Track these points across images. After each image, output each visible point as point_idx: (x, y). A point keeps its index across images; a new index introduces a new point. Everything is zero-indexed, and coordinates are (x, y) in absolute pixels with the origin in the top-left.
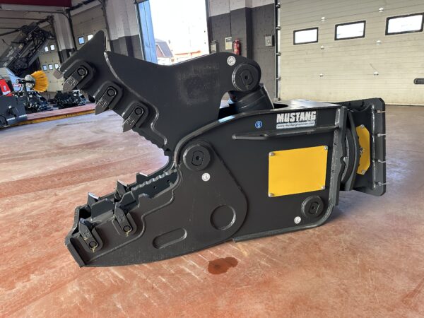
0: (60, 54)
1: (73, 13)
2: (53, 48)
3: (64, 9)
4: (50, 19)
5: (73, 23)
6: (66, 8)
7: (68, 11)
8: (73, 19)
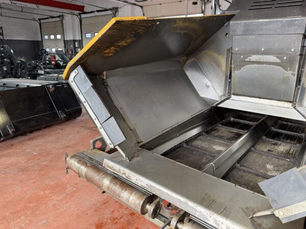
0: (65, 42)
1: (83, 16)
2: (59, 37)
3: (77, 12)
4: (61, 17)
5: (83, 23)
7: (80, 14)
8: (83, 20)
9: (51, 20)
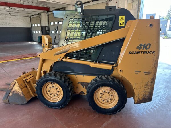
0: (42, 27)
1: (49, 13)
2: (39, 25)
3: (46, 11)
4: (40, 14)
5: (49, 17)
6: (47, 11)
7: (48, 12)
8: (49, 15)
9: (35, 16)
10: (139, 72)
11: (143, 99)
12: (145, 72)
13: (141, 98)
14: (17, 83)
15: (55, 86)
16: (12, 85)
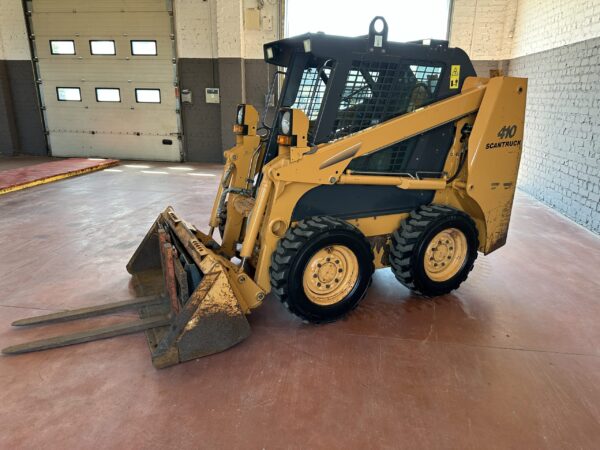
10: (497, 184)
11: (498, 241)
12: (505, 185)
13: (495, 240)
14: (223, 275)
15: (332, 256)
16: (205, 288)
